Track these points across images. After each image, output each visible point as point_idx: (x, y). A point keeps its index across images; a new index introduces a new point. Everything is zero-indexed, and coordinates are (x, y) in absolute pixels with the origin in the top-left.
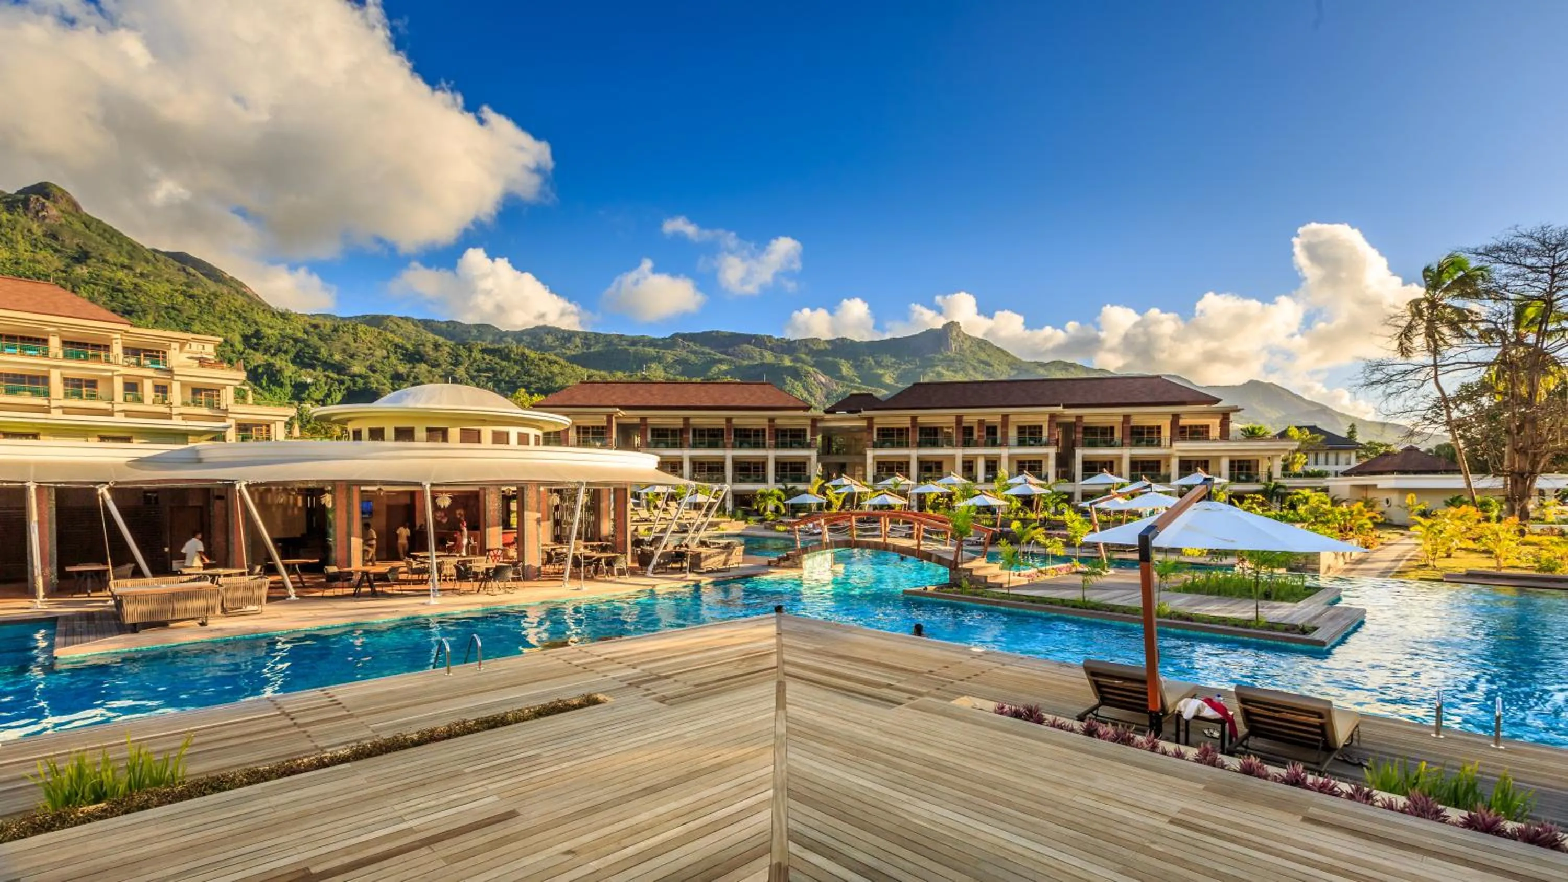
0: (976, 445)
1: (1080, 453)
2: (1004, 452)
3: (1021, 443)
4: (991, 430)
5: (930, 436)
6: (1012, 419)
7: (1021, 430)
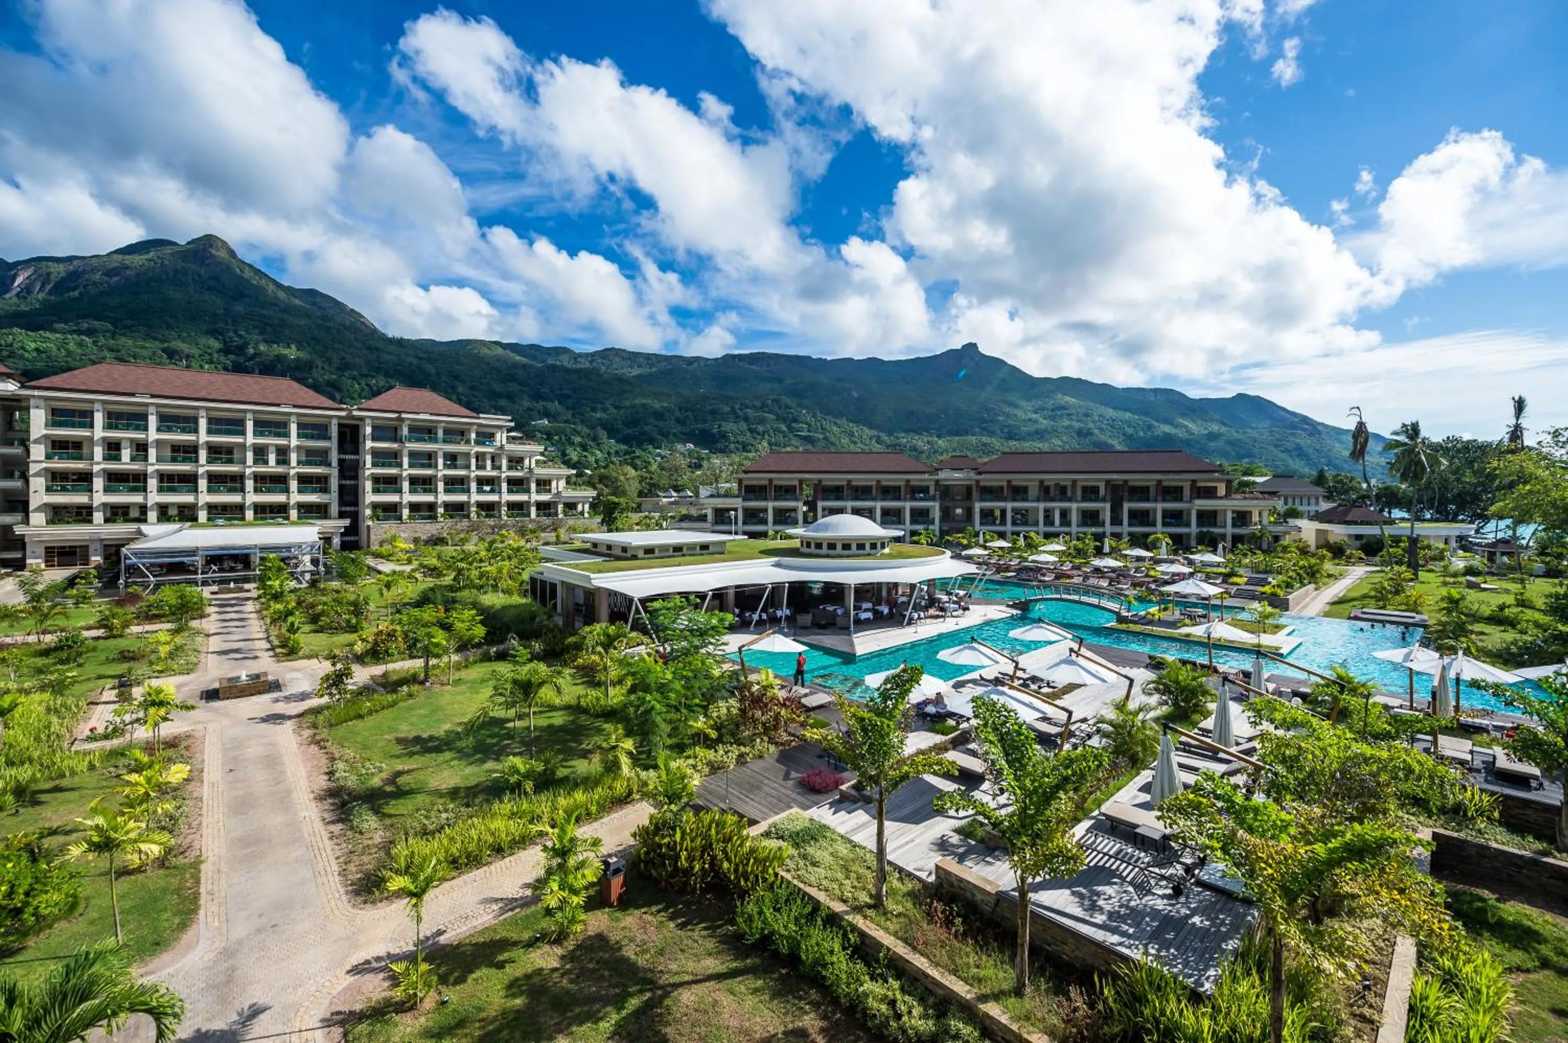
0: (1053, 500)
1: (1126, 506)
2: (1074, 506)
3: (1084, 499)
4: (1063, 490)
5: (1019, 492)
6: (1080, 484)
7: (1085, 489)
